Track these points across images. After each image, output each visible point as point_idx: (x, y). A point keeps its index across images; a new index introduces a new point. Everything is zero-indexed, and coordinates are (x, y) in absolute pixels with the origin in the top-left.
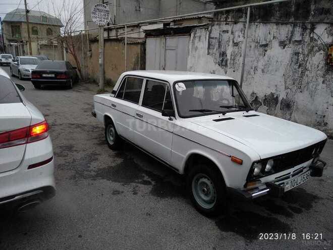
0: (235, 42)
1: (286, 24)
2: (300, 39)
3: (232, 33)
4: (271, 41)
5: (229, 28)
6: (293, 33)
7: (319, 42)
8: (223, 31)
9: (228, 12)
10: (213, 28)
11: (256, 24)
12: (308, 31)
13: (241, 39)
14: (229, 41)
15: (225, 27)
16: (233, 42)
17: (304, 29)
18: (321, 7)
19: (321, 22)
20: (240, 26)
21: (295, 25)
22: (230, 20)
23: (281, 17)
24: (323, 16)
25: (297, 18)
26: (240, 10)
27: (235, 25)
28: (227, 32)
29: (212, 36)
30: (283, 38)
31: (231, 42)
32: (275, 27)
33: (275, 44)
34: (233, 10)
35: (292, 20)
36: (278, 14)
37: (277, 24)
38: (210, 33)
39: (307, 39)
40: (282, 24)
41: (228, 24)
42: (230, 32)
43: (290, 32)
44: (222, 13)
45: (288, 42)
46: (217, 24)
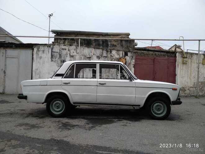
0: (71, 55)
1: (99, 49)
2: (106, 55)
3: (69, 50)
4: (92, 56)
5: (67, 47)
6: (102, 53)
7: (114, 57)
8: (62, 49)
9: (65, 39)
10: (54, 46)
11: (84, 47)
12: (109, 53)
13: (75, 54)
14: (67, 54)
15: (63, 47)
16: (70, 55)
17: (107, 51)
18: (112, 44)
19: (113, 49)
20: (73, 47)
21: (103, 50)
22: (67, 43)
23: (96, 45)
24: (114, 47)
25: (103, 47)
26: (73, 39)
27: (70, 46)
28: (65, 49)
29: (54, 50)
30: (98, 55)
31: (69, 55)
32: (94, 49)
33: (95, 57)
34: (68, 39)
35: (101, 47)
36: (94, 44)
37: (94, 48)
38: (52, 49)
39: (109, 56)
40: (97, 48)
41: (66, 45)
42: (67, 50)
43: (101, 52)
44: (60, 39)
45: (101, 57)
46: (58, 45)
